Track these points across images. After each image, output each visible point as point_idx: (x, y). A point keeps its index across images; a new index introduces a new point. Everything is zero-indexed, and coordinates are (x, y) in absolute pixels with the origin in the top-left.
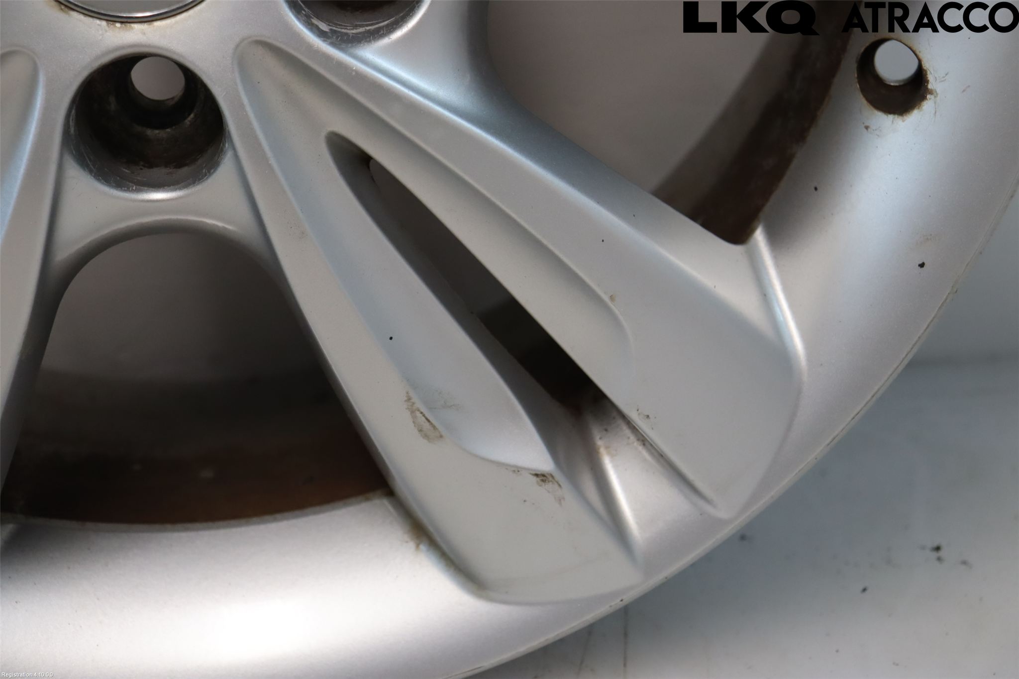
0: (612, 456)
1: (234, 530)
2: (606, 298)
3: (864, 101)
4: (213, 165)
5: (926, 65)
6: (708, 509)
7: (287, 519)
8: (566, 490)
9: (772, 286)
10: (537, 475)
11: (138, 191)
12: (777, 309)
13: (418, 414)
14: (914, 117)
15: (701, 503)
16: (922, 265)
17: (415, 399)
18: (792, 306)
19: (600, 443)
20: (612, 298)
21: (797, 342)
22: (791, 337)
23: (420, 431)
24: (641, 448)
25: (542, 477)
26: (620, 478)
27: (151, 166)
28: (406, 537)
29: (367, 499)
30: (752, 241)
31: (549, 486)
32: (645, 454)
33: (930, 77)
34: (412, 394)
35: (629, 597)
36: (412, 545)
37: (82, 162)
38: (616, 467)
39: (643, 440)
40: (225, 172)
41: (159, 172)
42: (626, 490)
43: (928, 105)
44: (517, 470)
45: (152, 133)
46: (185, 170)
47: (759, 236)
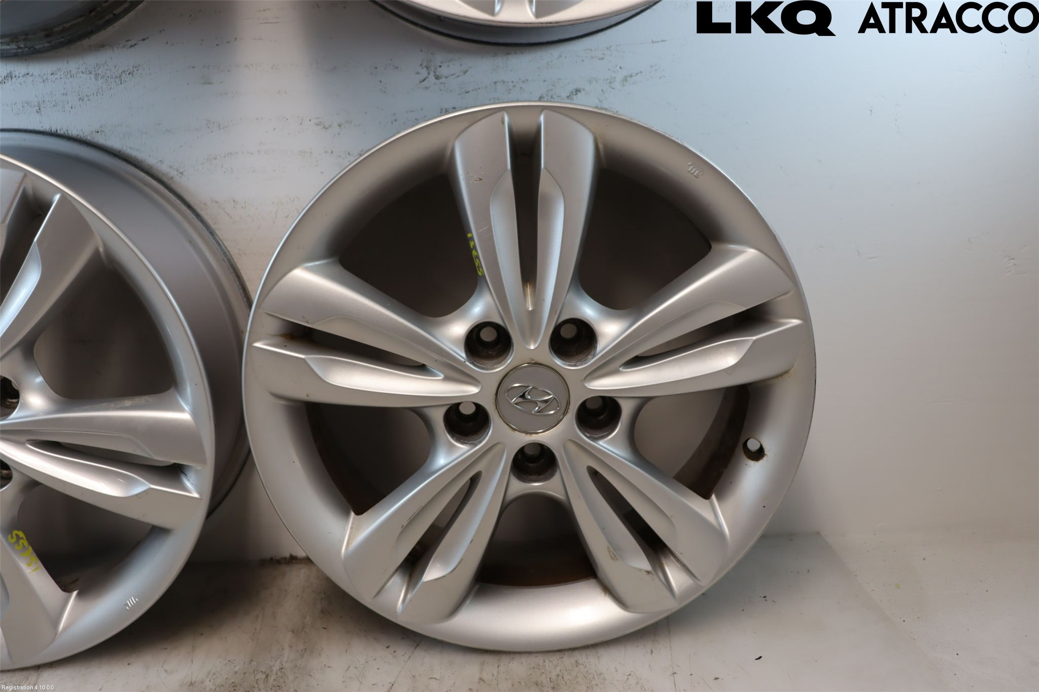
0: (668, 566)
1: (551, 588)
2: (670, 516)
3: (745, 457)
4: (552, 475)
5: (764, 446)
6: (699, 583)
7: (563, 585)
8: (655, 576)
9: (718, 513)
10: (647, 572)
11: (529, 483)
12: (719, 519)
13: (611, 552)
14: (761, 462)
15: (696, 580)
16: (764, 507)
17: (610, 547)
18: (724, 516)
19: (664, 562)
20: (672, 517)
21: (726, 530)
22: (724, 529)
23: (611, 557)
24: (676, 563)
25: (648, 572)
26: (670, 572)
27: (531, 475)
28: (601, 591)
29: (588, 580)
30: (711, 499)
31: (650, 575)
32: (679, 565)
33: (765, 450)
34: (609, 546)
35: (673, 611)
36: (603, 594)
37: (515, 475)
38: (669, 569)
39: (678, 560)
40: (556, 478)
41: (533, 477)
42: (673, 577)
43: (765, 458)
44: (640, 570)
45: (531, 465)
46: (542, 476)
47: (713, 497)
